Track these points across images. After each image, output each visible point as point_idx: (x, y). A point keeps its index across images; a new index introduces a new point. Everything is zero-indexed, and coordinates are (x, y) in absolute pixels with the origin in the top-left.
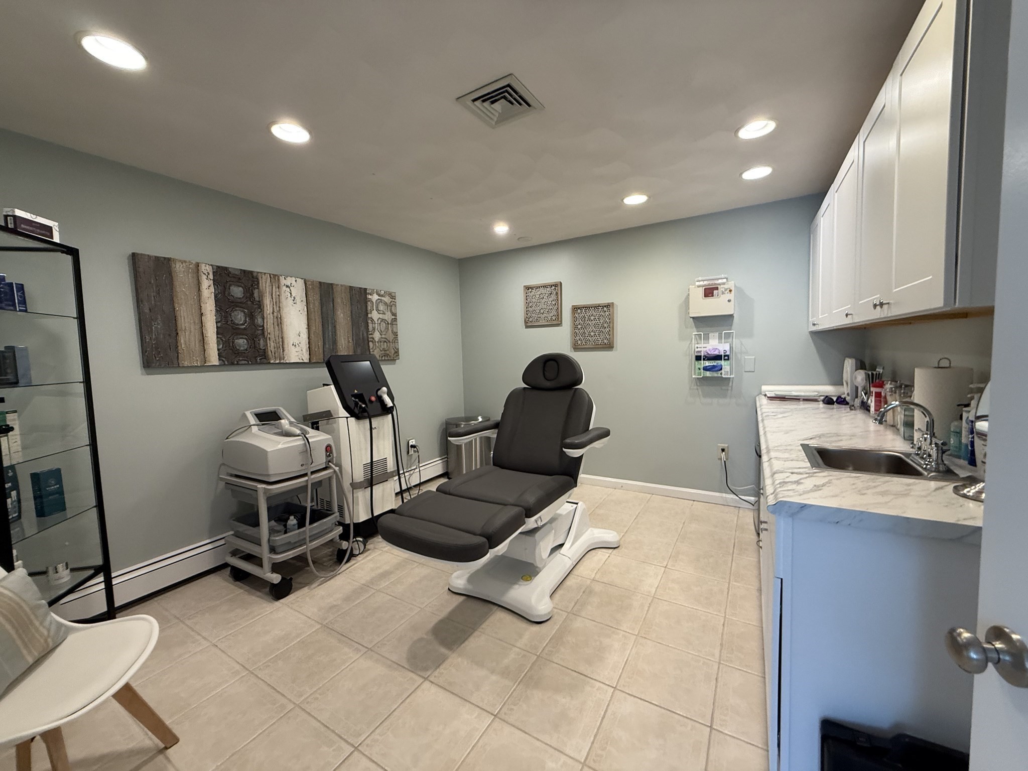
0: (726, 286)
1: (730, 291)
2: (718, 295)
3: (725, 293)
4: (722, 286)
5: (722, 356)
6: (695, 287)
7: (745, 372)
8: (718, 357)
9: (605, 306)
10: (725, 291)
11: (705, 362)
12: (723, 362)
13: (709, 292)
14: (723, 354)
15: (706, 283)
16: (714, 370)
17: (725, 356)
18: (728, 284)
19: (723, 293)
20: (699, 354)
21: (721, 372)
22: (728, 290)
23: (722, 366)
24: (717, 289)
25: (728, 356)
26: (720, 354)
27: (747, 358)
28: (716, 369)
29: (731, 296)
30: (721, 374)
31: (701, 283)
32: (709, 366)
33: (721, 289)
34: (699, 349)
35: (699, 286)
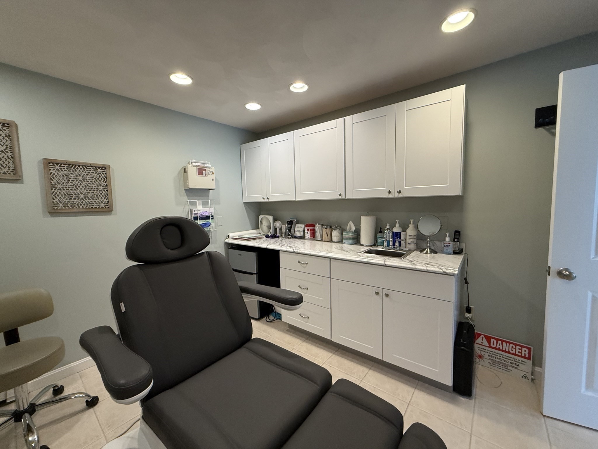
0: (210, 170)
1: (213, 173)
2: (206, 175)
3: (210, 174)
4: (208, 169)
5: (209, 216)
6: (191, 166)
7: (218, 226)
8: (208, 218)
9: (99, 168)
10: (210, 173)
11: (200, 221)
12: (210, 221)
13: (201, 171)
14: (210, 215)
15: (199, 164)
16: (206, 226)
17: (211, 216)
18: (211, 168)
19: (209, 174)
20: (196, 216)
21: (209, 227)
22: (212, 172)
23: (210, 223)
24: (205, 170)
25: (213, 216)
26: (209, 215)
27: (219, 217)
28: (208, 225)
29: (213, 177)
30: (210, 229)
31: (196, 164)
32: (202, 224)
33: (208, 171)
34: (196, 212)
35: (194, 166)
